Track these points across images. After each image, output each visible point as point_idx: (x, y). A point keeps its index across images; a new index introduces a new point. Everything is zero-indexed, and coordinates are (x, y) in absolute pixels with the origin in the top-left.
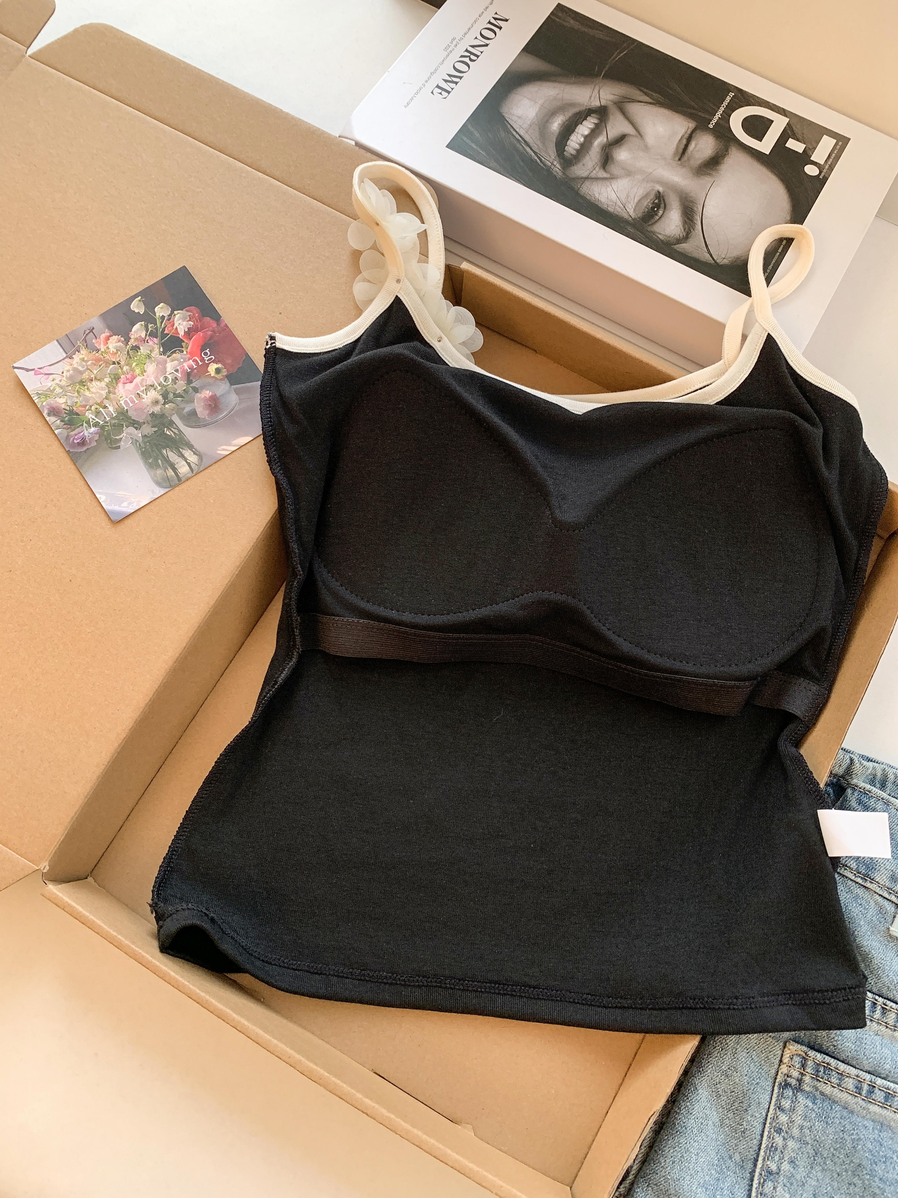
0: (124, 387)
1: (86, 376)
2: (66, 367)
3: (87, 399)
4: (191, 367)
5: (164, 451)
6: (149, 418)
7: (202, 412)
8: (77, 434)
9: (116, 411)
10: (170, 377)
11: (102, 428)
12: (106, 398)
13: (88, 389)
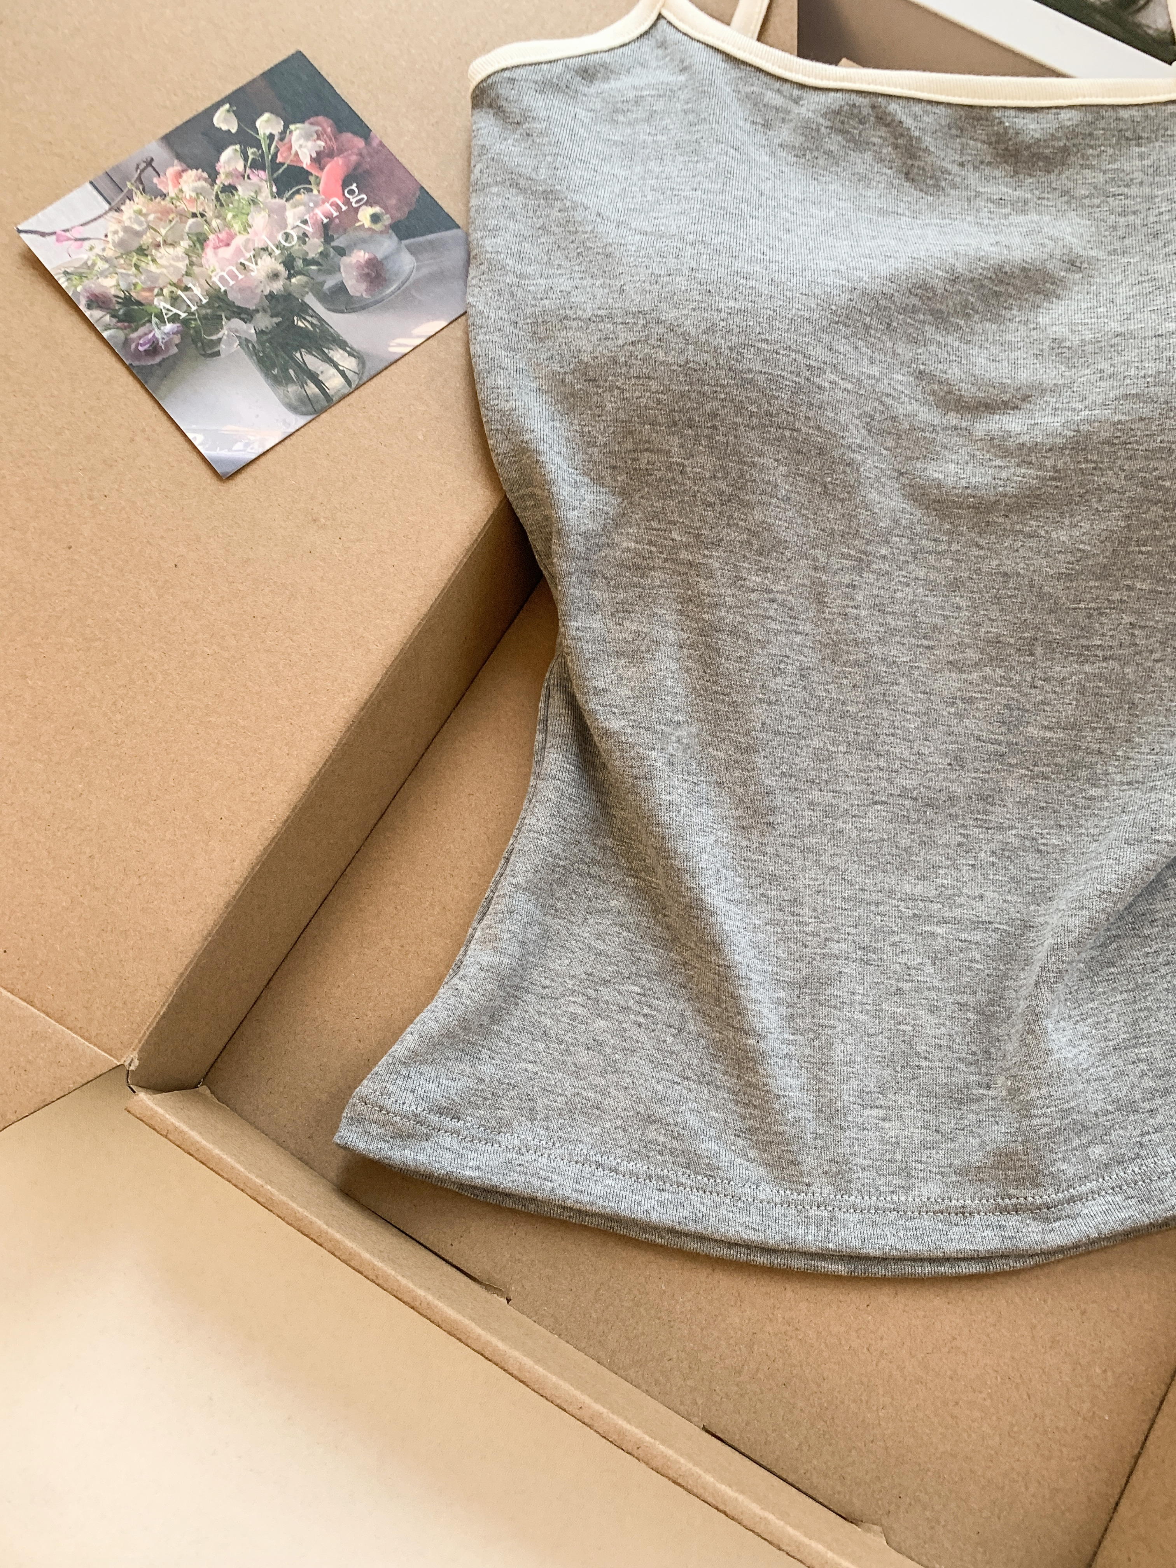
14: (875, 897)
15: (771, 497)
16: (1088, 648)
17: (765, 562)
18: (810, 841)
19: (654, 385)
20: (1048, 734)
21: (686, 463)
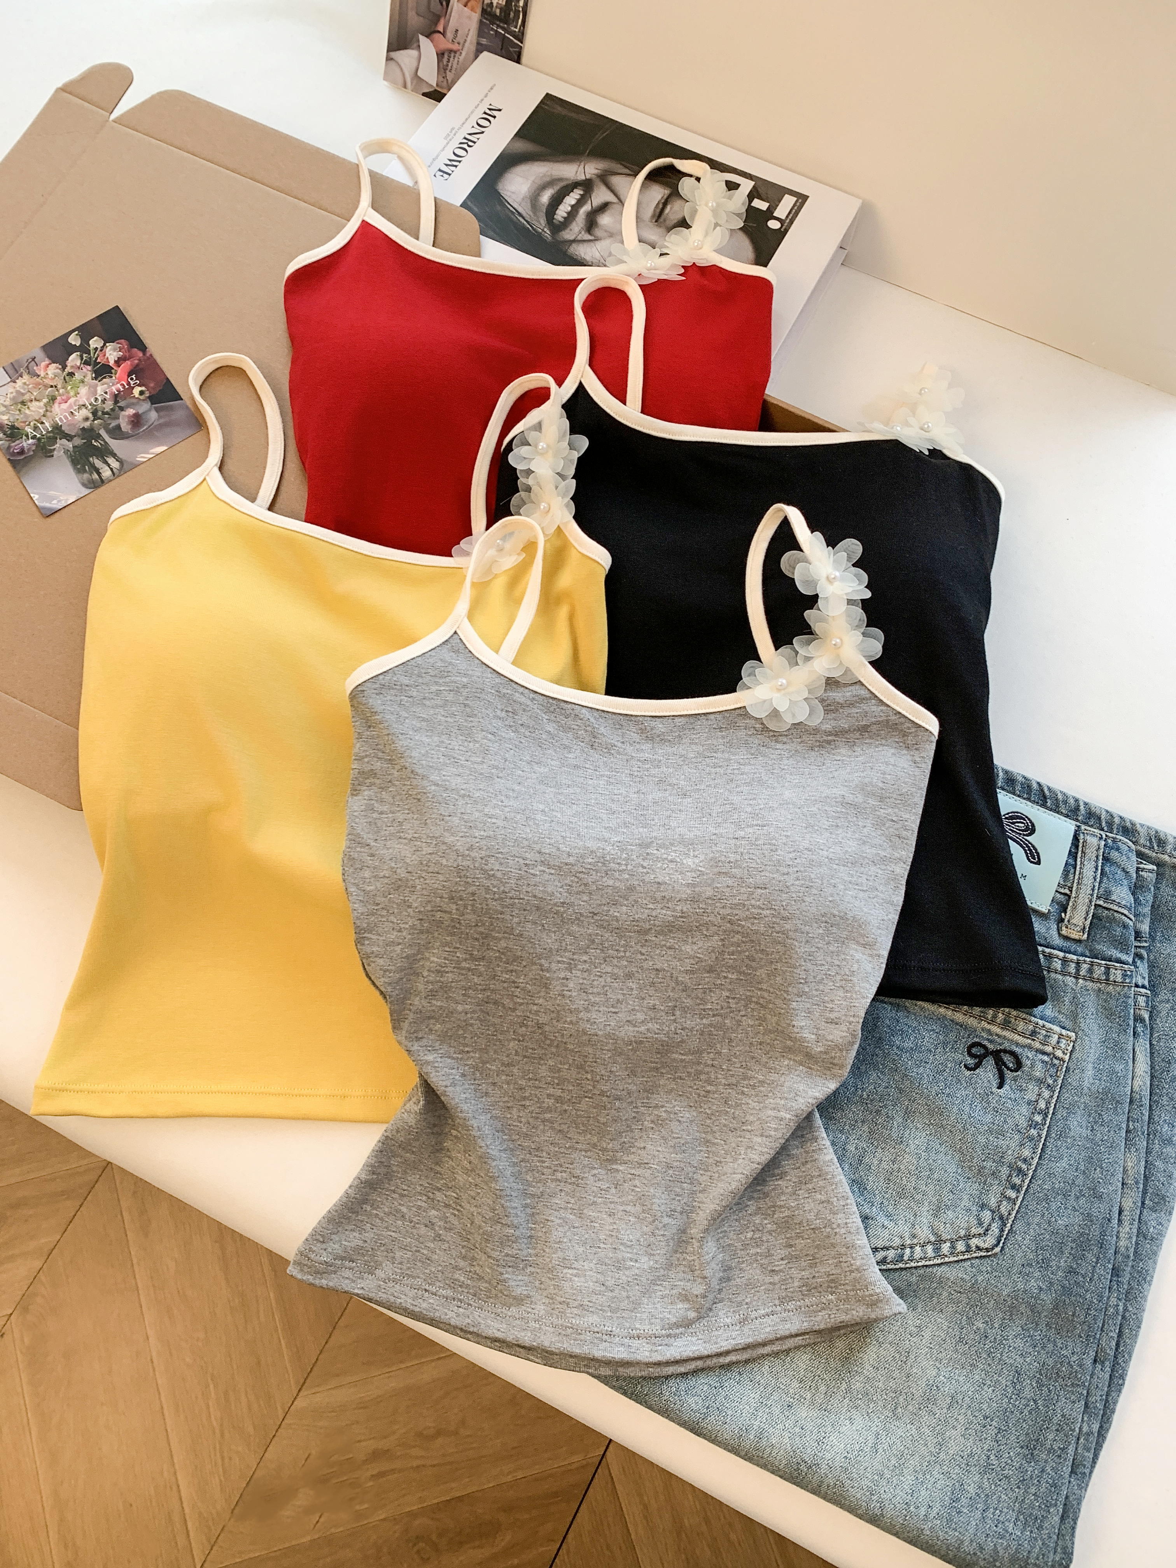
0: (59, 407)
1: (27, 397)
2: (10, 389)
3: (26, 416)
4: (119, 391)
5: (91, 459)
6: (80, 432)
7: (125, 427)
8: (16, 446)
9: (52, 426)
10: (100, 399)
11: (39, 439)
12: (44, 416)
13: (28, 408)
14: (584, 1147)
15: (510, 934)
16: (704, 1010)
17: (511, 968)
18: (548, 1116)
19: (441, 877)
20: (684, 1057)
21: (461, 918)
